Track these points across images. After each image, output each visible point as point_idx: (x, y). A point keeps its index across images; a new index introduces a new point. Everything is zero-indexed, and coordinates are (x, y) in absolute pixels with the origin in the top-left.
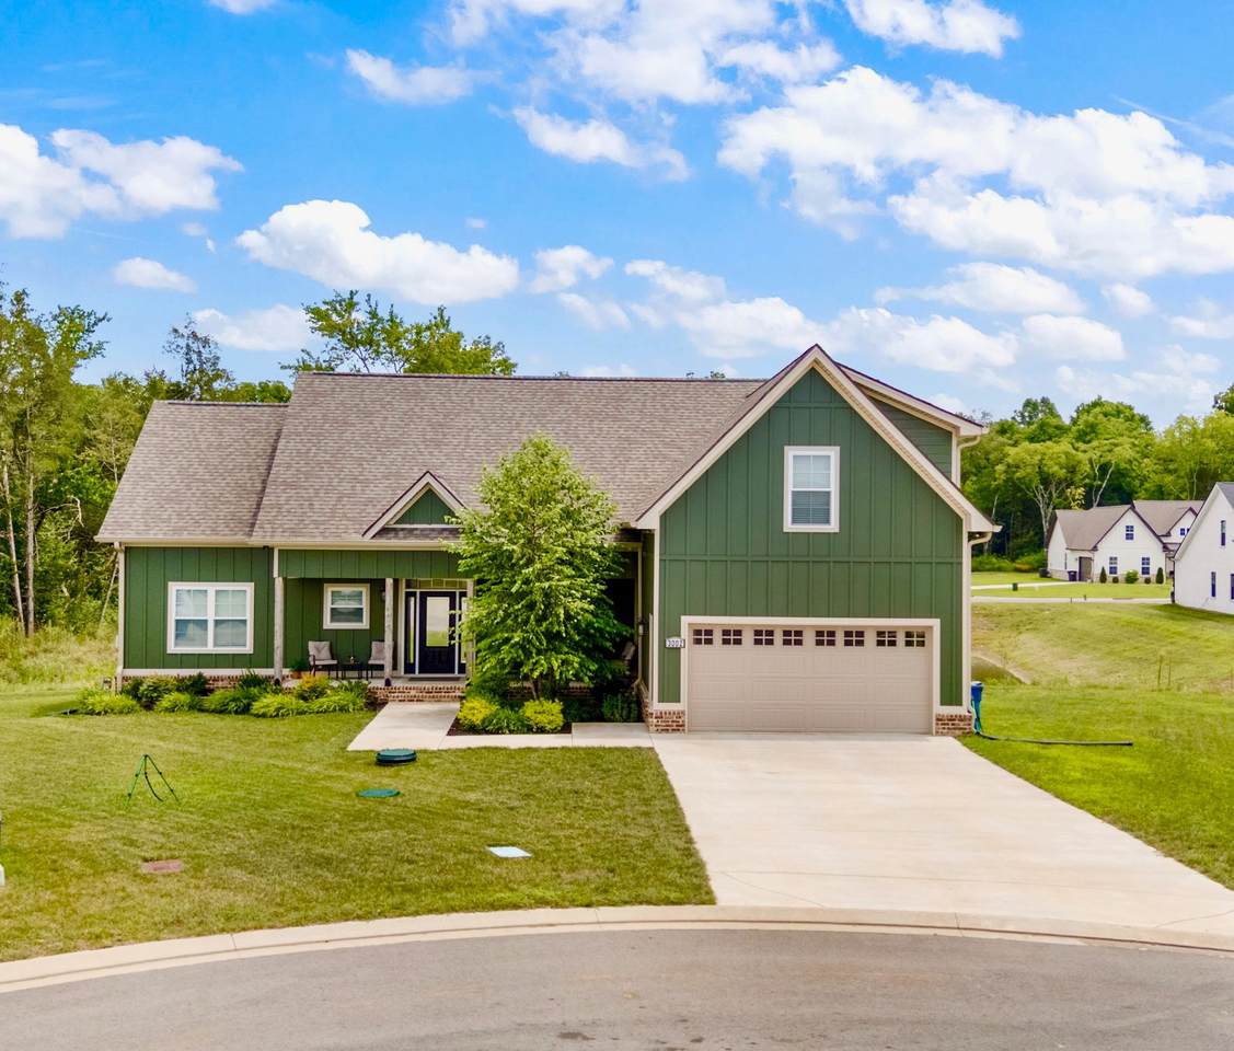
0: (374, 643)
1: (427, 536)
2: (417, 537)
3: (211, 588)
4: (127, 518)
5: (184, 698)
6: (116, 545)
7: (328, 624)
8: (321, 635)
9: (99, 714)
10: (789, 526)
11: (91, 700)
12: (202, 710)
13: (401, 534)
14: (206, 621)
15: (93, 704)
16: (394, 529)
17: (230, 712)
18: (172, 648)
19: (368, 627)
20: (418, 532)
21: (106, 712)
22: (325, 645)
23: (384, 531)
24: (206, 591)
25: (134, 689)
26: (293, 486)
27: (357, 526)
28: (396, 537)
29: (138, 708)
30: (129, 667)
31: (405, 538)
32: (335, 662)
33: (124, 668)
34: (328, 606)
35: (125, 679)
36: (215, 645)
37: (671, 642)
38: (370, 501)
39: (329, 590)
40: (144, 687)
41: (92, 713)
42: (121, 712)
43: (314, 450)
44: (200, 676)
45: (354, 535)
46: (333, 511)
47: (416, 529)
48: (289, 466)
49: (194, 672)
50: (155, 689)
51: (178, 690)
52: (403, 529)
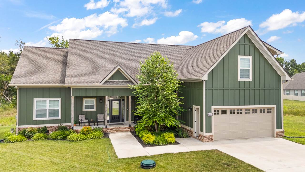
0: (98, 115)
1: (118, 84)
2: (115, 84)
3: (48, 100)
4: (19, 79)
5: (41, 135)
6: (16, 87)
7: (84, 110)
8: (82, 113)
9: (12, 142)
10: (240, 79)
11: (8, 137)
12: (48, 139)
13: (111, 83)
14: (46, 110)
15: (10, 139)
16: (108, 82)
17: (59, 140)
18: (35, 118)
19: (96, 110)
20: (116, 83)
21: (14, 141)
22: (84, 116)
23: (106, 82)
24: (46, 101)
25: (24, 133)
26: (74, 69)
27: (97, 81)
28: (109, 84)
29: (26, 139)
30: (20, 125)
31: (112, 84)
32: (88, 121)
33: (19, 125)
34: (84, 104)
35: (19, 129)
36: (49, 117)
37: (209, 114)
38: (99, 74)
39: (84, 100)
40: (27, 132)
41: (9, 142)
42: (20, 141)
43: (79, 59)
44: (45, 127)
45: (96, 83)
46: (88, 76)
47: (115, 82)
48: (72, 64)
49: (43, 126)
50: (31, 133)
51: (39, 132)
52: (111, 82)
